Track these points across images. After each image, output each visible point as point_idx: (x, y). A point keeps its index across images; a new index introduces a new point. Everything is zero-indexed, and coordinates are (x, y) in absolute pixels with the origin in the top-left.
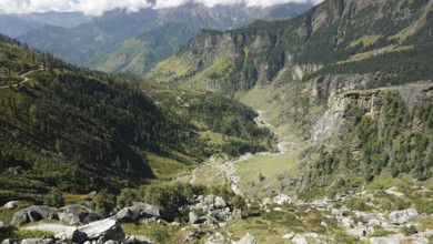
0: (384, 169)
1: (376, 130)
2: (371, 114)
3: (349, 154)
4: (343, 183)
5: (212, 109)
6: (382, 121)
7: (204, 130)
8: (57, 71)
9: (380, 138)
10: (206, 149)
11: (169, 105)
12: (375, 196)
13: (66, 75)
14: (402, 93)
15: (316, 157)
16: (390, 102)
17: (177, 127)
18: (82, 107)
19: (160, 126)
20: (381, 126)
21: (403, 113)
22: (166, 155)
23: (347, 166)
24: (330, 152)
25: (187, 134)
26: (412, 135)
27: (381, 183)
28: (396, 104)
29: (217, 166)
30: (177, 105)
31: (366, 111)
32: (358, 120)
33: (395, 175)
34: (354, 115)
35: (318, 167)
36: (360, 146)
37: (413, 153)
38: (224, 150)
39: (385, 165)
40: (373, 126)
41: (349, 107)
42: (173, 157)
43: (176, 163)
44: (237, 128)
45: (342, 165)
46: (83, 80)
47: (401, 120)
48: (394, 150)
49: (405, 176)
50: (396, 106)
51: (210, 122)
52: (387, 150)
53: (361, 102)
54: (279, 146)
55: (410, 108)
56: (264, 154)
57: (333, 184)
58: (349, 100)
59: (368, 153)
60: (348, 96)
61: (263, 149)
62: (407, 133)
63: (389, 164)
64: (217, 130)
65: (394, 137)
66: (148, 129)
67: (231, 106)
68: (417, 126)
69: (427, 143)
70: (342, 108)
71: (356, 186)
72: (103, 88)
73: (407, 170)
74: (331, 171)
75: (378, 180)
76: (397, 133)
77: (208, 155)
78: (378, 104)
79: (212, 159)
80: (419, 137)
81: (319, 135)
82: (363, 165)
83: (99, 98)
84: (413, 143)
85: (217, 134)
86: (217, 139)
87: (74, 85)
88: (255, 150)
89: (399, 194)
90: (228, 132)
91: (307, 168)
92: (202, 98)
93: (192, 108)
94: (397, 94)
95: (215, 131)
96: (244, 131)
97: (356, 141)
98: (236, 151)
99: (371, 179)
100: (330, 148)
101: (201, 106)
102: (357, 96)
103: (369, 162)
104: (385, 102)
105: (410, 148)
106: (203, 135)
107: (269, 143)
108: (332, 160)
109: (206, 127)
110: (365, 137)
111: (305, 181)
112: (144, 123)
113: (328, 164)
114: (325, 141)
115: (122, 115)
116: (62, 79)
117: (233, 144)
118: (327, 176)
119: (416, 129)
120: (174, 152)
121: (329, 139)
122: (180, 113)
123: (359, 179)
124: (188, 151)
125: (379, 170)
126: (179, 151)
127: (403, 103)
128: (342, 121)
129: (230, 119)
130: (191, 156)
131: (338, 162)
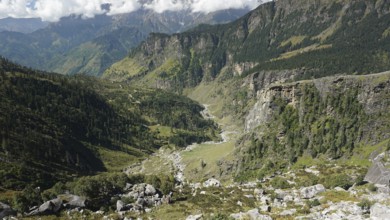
0: (305, 151)
1: (297, 117)
2: (293, 103)
3: (276, 139)
4: (271, 165)
5: (161, 105)
6: (301, 109)
7: (154, 124)
8: (9, 74)
9: (301, 124)
10: (156, 141)
11: (121, 103)
12: (297, 175)
13: (17, 78)
14: (317, 85)
15: (248, 143)
16: (307, 93)
17: (128, 122)
18: (33, 107)
19: (111, 122)
20: (301, 114)
21: (318, 101)
22: (118, 149)
23: (274, 150)
24: (260, 139)
25: (138, 128)
26: (327, 121)
27: (303, 163)
28: (312, 95)
29: (165, 156)
30: (129, 103)
31: (289, 101)
32: (282, 109)
33: (314, 156)
34: (278, 105)
35: (250, 152)
36: (285, 132)
37: (328, 135)
38: (172, 142)
39: (306, 147)
40: (294, 114)
41: (274, 98)
42: (124, 150)
43: (126, 155)
44: (184, 121)
45: (270, 149)
46: (35, 81)
47: (317, 108)
48: (312, 134)
49: (322, 156)
50: (313, 96)
51: (159, 116)
52: (306, 134)
53: (284, 93)
54: (223, 135)
55: (324, 97)
56: (209, 143)
57: (264, 166)
58: (274, 92)
59: (292, 138)
60: (273, 88)
61: (208, 139)
62: (322, 119)
63: (309, 146)
64: (166, 123)
65: (312, 122)
66: (100, 126)
67: (178, 101)
68: (330, 113)
69: (338, 127)
70: (268, 99)
71: (283, 167)
72: (55, 88)
73: (323, 151)
74: (261, 156)
75: (301, 161)
76: (314, 120)
77: (158, 147)
78: (298, 95)
79: (161, 150)
80: (332, 122)
81: (251, 124)
82: (288, 149)
83: (51, 98)
84: (327, 127)
85: (166, 128)
86: (166, 132)
87: (26, 86)
88: (200, 140)
89: (316, 172)
90: (176, 125)
91: (241, 154)
92: (152, 95)
93: (143, 105)
94: (312, 86)
95: (164, 125)
96: (190, 123)
97: (281, 127)
98: (182, 142)
99: (295, 160)
100: (260, 135)
101: (152, 103)
102: (280, 88)
103: (293, 145)
104: (303, 93)
105: (325, 132)
106: (153, 129)
107: (213, 133)
108: (261, 146)
109: (156, 121)
110: (289, 124)
111: (239, 166)
112: (96, 120)
113: (258, 149)
114: (255, 129)
115: (73, 113)
116: (13, 81)
117: (181, 135)
118: (258, 160)
119: (330, 116)
120: (125, 146)
121: (259, 127)
122: (132, 109)
123: (285, 160)
124: (138, 144)
125: (301, 152)
126: (130, 144)
127: (318, 94)
128: (269, 111)
129: (178, 113)
130: (142, 148)
131: (267, 147)
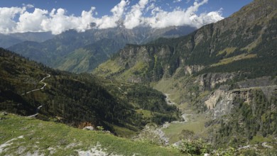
0: (258, 133)
1: (251, 111)
2: (248, 101)
3: (237, 124)
4: (236, 141)
5: (140, 95)
6: (254, 106)
7: (138, 108)
8: (58, 77)
9: (254, 115)
10: (142, 120)
11: (115, 93)
13: (63, 80)
14: (263, 90)
15: (218, 126)
16: (257, 96)
17: (124, 108)
18: (76, 100)
19: (116, 108)
20: (254, 108)
21: (265, 101)
22: (123, 126)
23: (237, 131)
24: (227, 123)
25: (130, 112)
26: (272, 113)
27: (257, 140)
29: (152, 131)
30: (120, 93)
31: (245, 100)
32: (241, 105)
33: (265, 136)
34: (238, 103)
35: (220, 132)
36: (244, 120)
37: (273, 123)
38: (153, 121)
39: (258, 130)
40: (249, 109)
41: (235, 98)
42: (127, 127)
43: (128, 130)
44: (157, 107)
45: (234, 130)
46: (72, 81)
47: (264, 105)
48: (262, 122)
49: (270, 136)
50: (261, 98)
51: (140, 103)
52: (258, 121)
53: (241, 95)
55: (269, 98)
56: (176, 122)
57: (230, 141)
58: (235, 95)
59: (248, 123)
60: (235, 92)
61: (175, 119)
62: (269, 112)
63: (260, 129)
65: (262, 115)
66: (112, 111)
67: (151, 92)
68: (273, 109)
70: (231, 99)
71: (244, 143)
72: (83, 86)
73: (271, 133)
74: (228, 134)
75: (256, 138)
76: (263, 112)
77: (144, 124)
78: (251, 97)
79: (146, 126)
80: (275, 114)
81: (218, 113)
82: (246, 130)
83: (82, 92)
84: (272, 117)
85: (147, 111)
86: (147, 114)
87: (68, 85)
88: (170, 120)
89: (271, 147)
90: (152, 109)
91: (214, 133)
92: (133, 87)
93: (129, 95)
94: (260, 91)
95: (145, 109)
96: (161, 108)
97: (241, 117)
98: (160, 121)
99: (251, 138)
100: (226, 121)
101: (134, 93)
102: (239, 92)
103: (250, 128)
104: (255, 95)
105: (271, 121)
106: (138, 111)
107: (178, 115)
108: (228, 128)
109: (139, 106)
110: (246, 114)
111: (214, 140)
112: (108, 107)
113: (226, 130)
114: (222, 117)
115: (96, 103)
116: (62, 82)
117: (158, 117)
118: (226, 137)
119: (273, 111)
120: (127, 124)
121: (225, 116)
122: (122, 98)
123: (244, 138)
124: (133, 123)
125: (255, 133)
127: (264, 96)
128: (232, 106)
129: (153, 101)
130: (136, 126)
131: (231, 129)
